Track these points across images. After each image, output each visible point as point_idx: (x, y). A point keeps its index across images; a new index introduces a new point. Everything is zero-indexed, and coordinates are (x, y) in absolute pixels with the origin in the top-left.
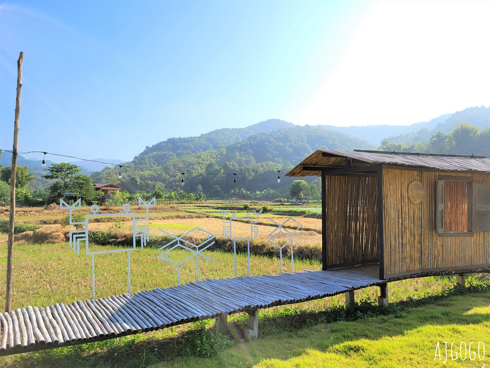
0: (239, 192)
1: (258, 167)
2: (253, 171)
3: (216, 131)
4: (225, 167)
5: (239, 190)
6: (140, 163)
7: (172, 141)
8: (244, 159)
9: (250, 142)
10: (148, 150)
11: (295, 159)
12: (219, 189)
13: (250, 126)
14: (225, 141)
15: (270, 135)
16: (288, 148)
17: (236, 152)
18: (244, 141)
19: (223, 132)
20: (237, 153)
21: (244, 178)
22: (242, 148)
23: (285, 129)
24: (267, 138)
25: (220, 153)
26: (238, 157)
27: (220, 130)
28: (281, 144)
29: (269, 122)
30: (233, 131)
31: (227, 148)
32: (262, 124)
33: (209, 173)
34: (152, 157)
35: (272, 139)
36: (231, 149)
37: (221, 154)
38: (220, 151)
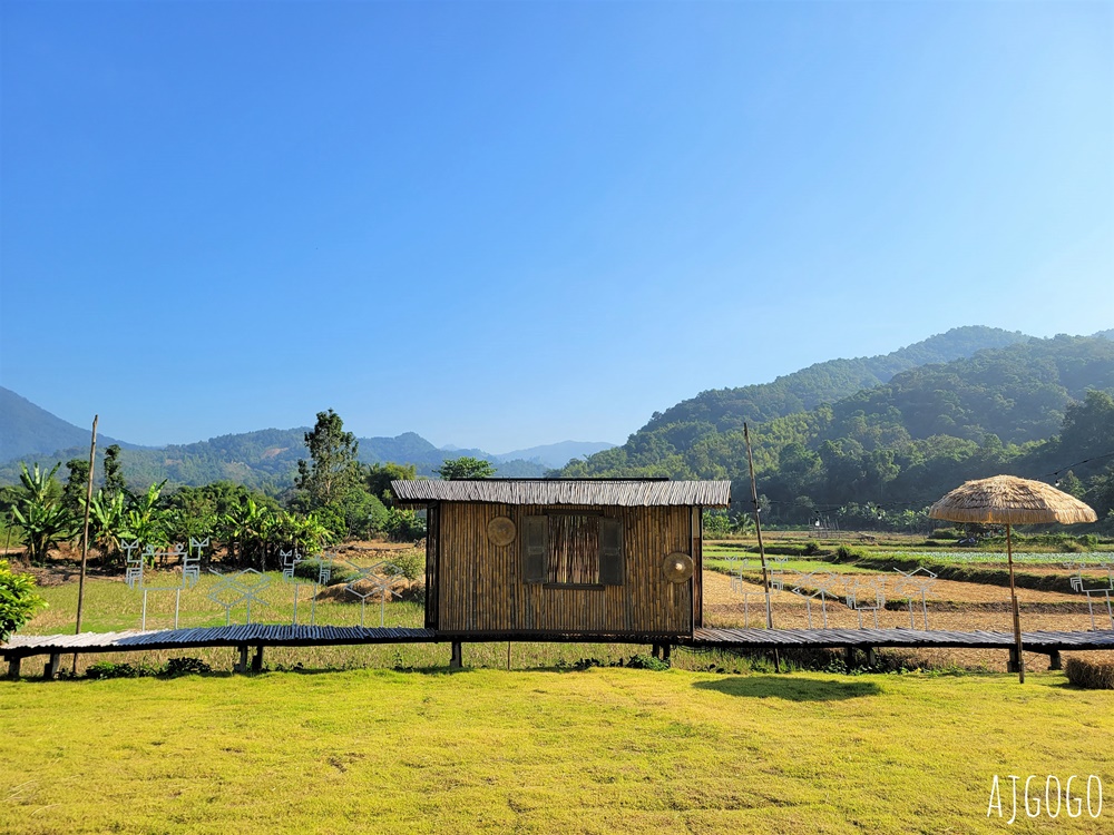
0: (860, 513)
1: (910, 449)
2: (897, 460)
3: (815, 369)
4: (826, 453)
5: (861, 507)
6: (640, 450)
7: (708, 398)
8: (878, 430)
9: (895, 389)
10: (659, 420)
11: (1022, 426)
12: (811, 505)
13: (901, 349)
14: (835, 390)
15: (950, 369)
16: (1000, 399)
17: (860, 414)
18: (879, 389)
19: (831, 368)
20: (862, 418)
21: (874, 478)
22: (873, 404)
23: (994, 350)
24: (940, 378)
25: (819, 418)
26: (864, 428)
27: (824, 364)
28: (982, 390)
29: (955, 335)
30: (856, 364)
31: (836, 408)
32: (934, 343)
33: (786, 468)
34: (665, 435)
35: (954, 379)
36: (846, 409)
37: (822, 420)
38: (817, 415)
